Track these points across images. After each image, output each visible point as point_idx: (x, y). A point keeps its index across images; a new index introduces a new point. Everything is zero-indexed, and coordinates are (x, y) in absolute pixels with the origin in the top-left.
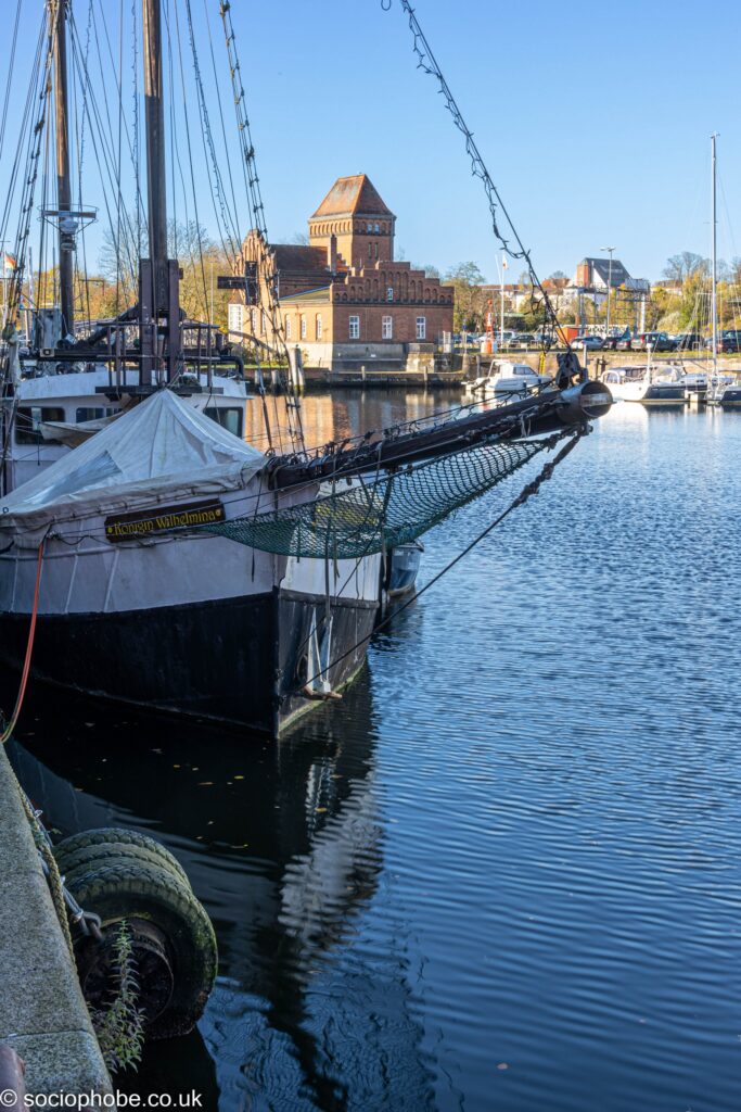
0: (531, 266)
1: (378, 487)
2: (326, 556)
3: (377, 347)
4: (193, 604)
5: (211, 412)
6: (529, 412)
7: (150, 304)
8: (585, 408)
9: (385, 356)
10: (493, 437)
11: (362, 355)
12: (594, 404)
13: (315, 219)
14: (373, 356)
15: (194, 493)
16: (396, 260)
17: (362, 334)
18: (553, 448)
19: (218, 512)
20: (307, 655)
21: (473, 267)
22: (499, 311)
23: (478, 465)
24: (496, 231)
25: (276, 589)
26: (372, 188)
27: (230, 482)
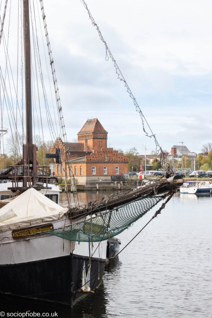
0: (155, 139)
1: (107, 214)
2: (89, 241)
3: (102, 178)
4: (43, 260)
5: (47, 196)
6: (157, 186)
7: (26, 159)
8: (175, 184)
9: (105, 180)
10: (145, 195)
11: (97, 180)
12: (178, 183)
13: (80, 134)
14: (101, 180)
15: (43, 221)
16: (108, 147)
17: (96, 173)
18: (165, 199)
19: (51, 228)
20: (82, 278)
21: (135, 149)
22: (144, 164)
23: (140, 205)
24: (144, 130)
25: (71, 254)
26: (99, 123)
27: (55, 217)
